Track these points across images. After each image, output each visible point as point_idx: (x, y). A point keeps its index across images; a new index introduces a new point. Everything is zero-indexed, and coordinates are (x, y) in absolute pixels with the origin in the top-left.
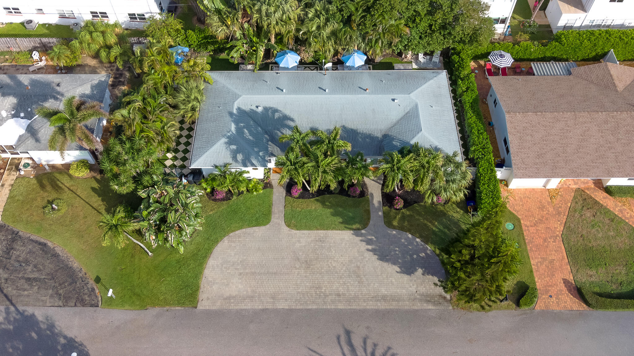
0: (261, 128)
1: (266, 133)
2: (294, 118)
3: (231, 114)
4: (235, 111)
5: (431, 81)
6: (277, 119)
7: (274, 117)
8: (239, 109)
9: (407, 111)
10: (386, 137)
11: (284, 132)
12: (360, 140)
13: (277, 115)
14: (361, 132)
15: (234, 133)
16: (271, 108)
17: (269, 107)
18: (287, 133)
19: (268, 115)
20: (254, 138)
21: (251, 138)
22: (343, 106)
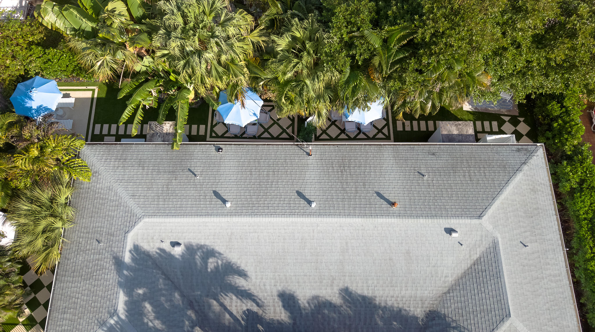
0: (182, 295)
1: (191, 305)
2: (246, 269)
3: (119, 263)
4: (127, 258)
5: (519, 177)
6: (212, 271)
7: (206, 268)
8: (136, 249)
9: (475, 257)
10: (433, 319)
11: (227, 302)
12: (380, 323)
13: (212, 263)
14: (383, 304)
15: (123, 317)
16: (200, 247)
17: (197, 245)
18: (234, 304)
19: (196, 264)
20: (163, 323)
21: (158, 324)
22: (347, 243)
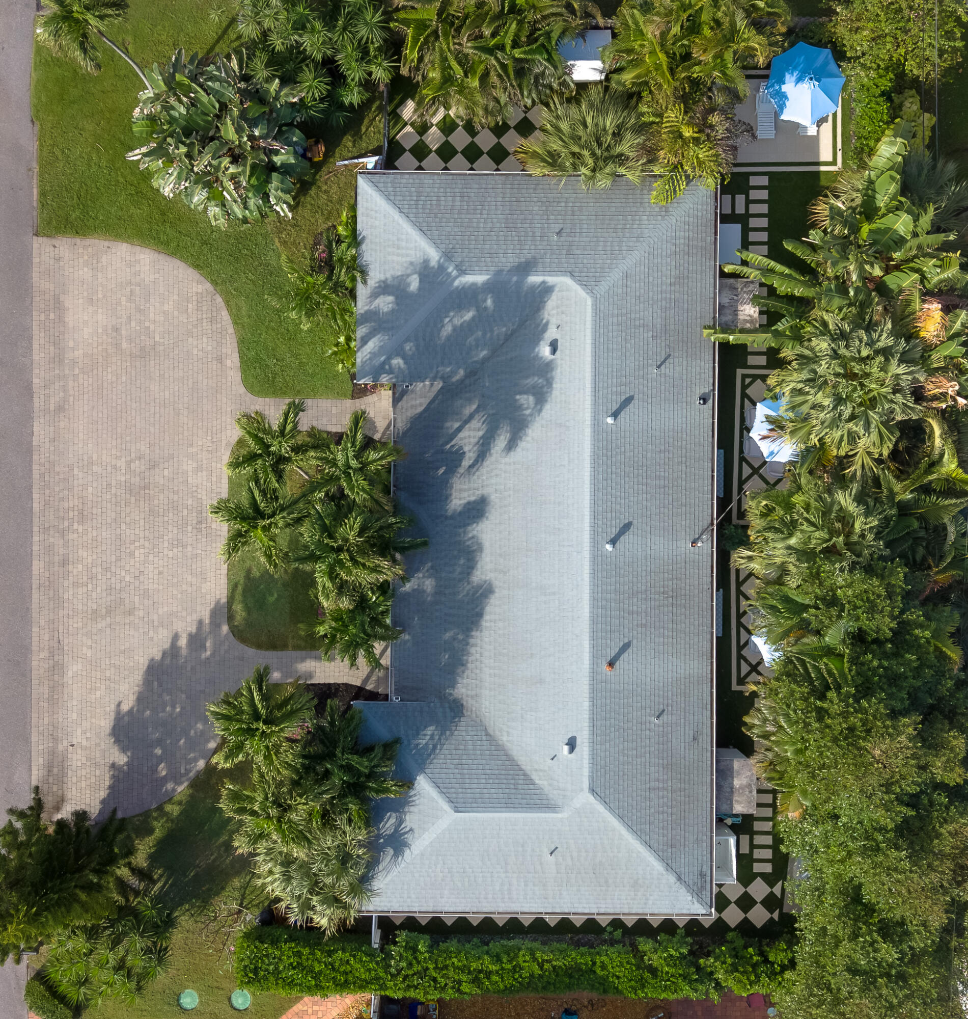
0: (485, 360)
1: (473, 374)
2: (519, 449)
3: (526, 268)
4: (534, 279)
6: (516, 401)
7: (520, 393)
8: (546, 290)
9: (535, 777)
10: (452, 710)
11: (475, 423)
12: (448, 635)
13: (526, 400)
14: (471, 641)
15: (456, 283)
16: (549, 383)
17: (552, 378)
18: (472, 433)
19: (527, 377)
20: (448, 338)
21: (448, 329)
22: (554, 594)
